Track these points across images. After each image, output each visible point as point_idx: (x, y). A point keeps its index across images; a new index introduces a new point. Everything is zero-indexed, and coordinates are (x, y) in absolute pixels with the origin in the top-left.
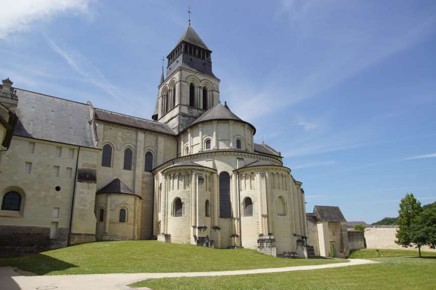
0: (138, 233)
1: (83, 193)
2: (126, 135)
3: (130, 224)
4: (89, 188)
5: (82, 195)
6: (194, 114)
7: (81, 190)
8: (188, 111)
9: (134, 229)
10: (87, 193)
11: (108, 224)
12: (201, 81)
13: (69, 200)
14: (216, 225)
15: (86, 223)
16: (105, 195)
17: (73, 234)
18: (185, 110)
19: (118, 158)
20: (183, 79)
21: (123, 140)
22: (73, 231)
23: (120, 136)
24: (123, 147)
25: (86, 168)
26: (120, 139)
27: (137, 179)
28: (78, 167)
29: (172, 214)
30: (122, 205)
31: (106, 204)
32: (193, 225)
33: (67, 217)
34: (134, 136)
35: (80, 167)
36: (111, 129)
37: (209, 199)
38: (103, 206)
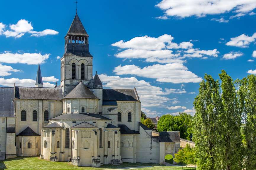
0: (37, 153)
1: (9, 138)
2: (33, 104)
3: (33, 149)
4: (12, 135)
5: (9, 139)
6: (74, 84)
7: (9, 137)
8: (70, 83)
9: (35, 151)
10: (11, 138)
11: (22, 149)
12: (79, 61)
13: (4, 141)
14: (62, 151)
15: (12, 150)
16: (20, 137)
17: (7, 155)
18: (68, 82)
19: (29, 116)
20: (66, 63)
21: (31, 107)
22: (7, 154)
23: (29, 105)
24: (32, 110)
25: (10, 126)
26: (29, 107)
27: (39, 126)
28: (7, 126)
29: (44, 147)
30: (29, 141)
31: (21, 141)
32: (50, 152)
33: (4, 148)
34: (37, 103)
35: (8, 126)
36: (24, 102)
37: (59, 141)
38: (20, 141)
